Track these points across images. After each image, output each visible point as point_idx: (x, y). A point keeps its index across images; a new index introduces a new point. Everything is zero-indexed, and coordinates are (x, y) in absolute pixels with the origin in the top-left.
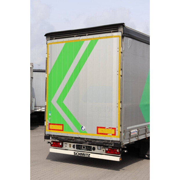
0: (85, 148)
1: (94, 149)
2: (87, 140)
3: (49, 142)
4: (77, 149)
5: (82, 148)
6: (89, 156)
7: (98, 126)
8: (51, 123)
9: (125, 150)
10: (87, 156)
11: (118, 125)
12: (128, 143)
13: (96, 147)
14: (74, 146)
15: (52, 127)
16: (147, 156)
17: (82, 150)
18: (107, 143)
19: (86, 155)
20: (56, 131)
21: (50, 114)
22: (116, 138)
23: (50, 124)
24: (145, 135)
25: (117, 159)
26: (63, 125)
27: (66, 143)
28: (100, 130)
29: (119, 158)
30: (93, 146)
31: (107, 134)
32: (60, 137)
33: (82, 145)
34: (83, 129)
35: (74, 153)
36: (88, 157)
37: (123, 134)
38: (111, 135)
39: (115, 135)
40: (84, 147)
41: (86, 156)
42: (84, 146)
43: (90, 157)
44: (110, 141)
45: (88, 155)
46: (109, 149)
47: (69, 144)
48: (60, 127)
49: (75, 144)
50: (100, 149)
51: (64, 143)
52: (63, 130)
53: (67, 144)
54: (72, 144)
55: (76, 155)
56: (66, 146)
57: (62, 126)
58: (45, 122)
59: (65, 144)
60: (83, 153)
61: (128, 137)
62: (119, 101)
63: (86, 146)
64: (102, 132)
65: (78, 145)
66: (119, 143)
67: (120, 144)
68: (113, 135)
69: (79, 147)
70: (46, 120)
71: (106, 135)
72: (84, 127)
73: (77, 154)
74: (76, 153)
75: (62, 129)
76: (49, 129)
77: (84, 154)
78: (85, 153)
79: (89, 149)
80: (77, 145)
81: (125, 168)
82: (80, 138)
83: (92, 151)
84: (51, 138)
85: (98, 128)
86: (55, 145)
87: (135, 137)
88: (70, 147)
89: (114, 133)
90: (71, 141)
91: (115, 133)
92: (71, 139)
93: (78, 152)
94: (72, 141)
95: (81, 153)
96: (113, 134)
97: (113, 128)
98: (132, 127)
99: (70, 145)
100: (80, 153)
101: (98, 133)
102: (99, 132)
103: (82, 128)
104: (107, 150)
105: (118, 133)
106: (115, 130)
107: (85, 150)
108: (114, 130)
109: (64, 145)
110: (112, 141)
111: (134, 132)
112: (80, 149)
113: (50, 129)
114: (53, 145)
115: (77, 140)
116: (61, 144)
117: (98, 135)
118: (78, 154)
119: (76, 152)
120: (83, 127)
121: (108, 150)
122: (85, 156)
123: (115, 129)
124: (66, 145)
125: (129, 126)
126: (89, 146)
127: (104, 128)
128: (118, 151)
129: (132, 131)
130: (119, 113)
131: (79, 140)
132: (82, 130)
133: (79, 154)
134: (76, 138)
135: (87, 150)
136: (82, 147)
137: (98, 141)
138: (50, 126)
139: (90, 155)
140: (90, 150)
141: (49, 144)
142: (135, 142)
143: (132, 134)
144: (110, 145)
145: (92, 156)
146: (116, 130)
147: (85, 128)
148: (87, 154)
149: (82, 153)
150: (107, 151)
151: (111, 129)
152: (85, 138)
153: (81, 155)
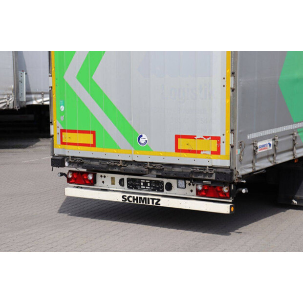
0: (149, 185)
1: (169, 187)
2: (151, 167)
3: (62, 174)
4: (129, 187)
5: (141, 186)
6: (156, 203)
7: (178, 134)
8: (67, 128)
9: (243, 188)
10: (153, 203)
11: (226, 130)
12: (250, 171)
13: (174, 182)
14: (121, 182)
15: (67, 137)
16: (295, 202)
17: (141, 190)
18: (200, 173)
19: (151, 201)
20: (79, 148)
21: (62, 108)
22: (221, 161)
23: (62, 131)
24: (291, 153)
25: (224, 208)
26: (94, 133)
27: (103, 174)
28: (183, 144)
29: (229, 205)
30: (165, 181)
31: (199, 152)
32: (88, 162)
33: (140, 180)
34: (142, 141)
35: (123, 197)
36: (155, 205)
37: (238, 151)
38: (210, 153)
39: (218, 152)
40: (145, 184)
41: (151, 204)
42: (145, 180)
43: (161, 205)
44: (206, 167)
45: (155, 201)
46: (204, 186)
47: (109, 176)
48: (88, 139)
49: (126, 177)
50: (183, 186)
51: (99, 175)
52: (94, 145)
53: (105, 177)
54: (118, 177)
55: (127, 201)
56: (103, 182)
57: (91, 135)
58: (52, 127)
59: (101, 176)
60: (143, 197)
61: (251, 157)
62: (229, 71)
63: (151, 181)
64: (187, 148)
65: (132, 179)
66: (228, 172)
67: (232, 174)
68: (213, 153)
69: (133, 184)
70: (55, 122)
71: (198, 155)
72: (144, 136)
73: (129, 201)
74: (126, 198)
75: (92, 142)
76: (62, 143)
77: (145, 198)
78: (147, 197)
79: (157, 187)
80: (128, 180)
81: (243, 229)
82: (134, 161)
83: (166, 193)
84: (66, 164)
85: (177, 137)
86: (77, 179)
87: (268, 157)
88: (113, 183)
89: (216, 150)
90: (114, 170)
91: (219, 148)
92: (115, 166)
93: (132, 195)
94: (117, 170)
95: (139, 196)
96: (213, 150)
97: (213, 138)
98: (261, 134)
99: (113, 179)
100: (136, 196)
101: (177, 150)
102: (180, 147)
103: (141, 139)
104: (200, 188)
105: (225, 149)
106: (219, 143)
107: (149, 190)
108: (216, 141)
109: (99, 180)
110: (211, 167)
111: (265, 145)
112: (136, 189)
113: (65, 144)
114: (73, 181)
115: (129, 166)
116: (90, 177)
117: (178, 154)
118: (131, 199)
119: (128, 195)
120: (141, 136)
121: (203, 189)
122: (149, 203)
123: (218, 139)
124: (105, 180)
125: (252, 132)
126: (159, 181)
127: (193, 137)
128: (225, 190)
129: (259, 144)
130: (228, 101)
131: (133, 167)
132: (140, 143)
133: (134, 200)
134: (125, 162)
135: (153, 190)
136: (142, 184)
137: (177, 169)
138: (63, 136)
139: (159, 200)
140: (159, 191)
141: (64, 178)
142: (267, 169)
143: (258, 151)
144: (207, 178)
145: (165, 203)
146: (221, 142)
147: (147, 139)
148: (153, 200)
149: (141, 198)
150: (200, 191)
151: (208, 139)
152: (147, 163)
153: (140, 202)
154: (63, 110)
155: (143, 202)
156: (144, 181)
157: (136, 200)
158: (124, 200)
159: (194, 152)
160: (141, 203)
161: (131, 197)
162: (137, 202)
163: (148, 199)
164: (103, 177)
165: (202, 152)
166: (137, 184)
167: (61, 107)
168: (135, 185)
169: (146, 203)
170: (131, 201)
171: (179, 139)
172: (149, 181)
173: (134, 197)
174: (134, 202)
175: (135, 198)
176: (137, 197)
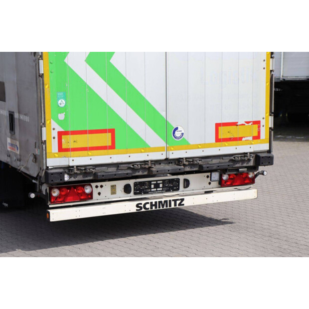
0: (161, 185)
1: (187, 183)
5: (151, 188)
6: (180, 204)
7: (219, 122)
8: (70, 129)
10: (175, 205)
11: (266, 113)
15: (68, 142)
17: (152, 194)
19: (173, 203)
20: (90, 153)
21: (62, 102)
23: (62, 134)
26: (112, 131)
27: (99, 184)
28: (224, 133)
31: (240, 139)
33: (150, 182)
34: (178, 134)
35: (137, 206)
38: (251, 138)
39: (257, 137)
40: (157, 186)
41: (173, 206)
42: (157, 181)
45: (178, 202)
51: (93, 185)
53: (101, 186)
55: (143, 210)
56: (99, 194)
59: (97, 187)
63: (163, 181)
65: (140, 183)
68: (255, 138)
69: (141, 189)
70: (47, 122)
71: (239, 142)
72: (180, 128)
73: (145, 208)
74: (142, 206)
75: (110, 144)
76: (62, 150)
77: (166, 202)
79: (172, 186)
80: (135, 184)
85: (218, 125)
88: (114, 193)
89: (256, 134)
91: (259, 133)
93: (149, 201)
94: (140, 173)
96: (254, 135)
99: (113, 187)
101: (218, 140)
102: (221, 136)
103: (176, 132)
105: (265, 134)
106: (259, 127)
107: (162, 192)
108: (256, 126)
112: (146, 193)
115: (158, 167)
117: (219, 144)
118: (148, 206)
120: (177, 129)
122: (170, 206)
123: (257, 123)
124: (103, 191)
127: (235, 124)
130: (268, 84)
131: (162, 167)
132: (175, 138)
133: (152, 205)
135: (168, 191)
136: (153, 186)
138: (63, 140)
140: (174, 190)
146: (261, 126)
147: (183, 132)
148: (175, 201)
149: (160, 202)
151: (250, 124)
152: (182, 159)
153: (159, 207)
154: (63, 105)
155: (163, 206)
156: (155, 182)
157: (154, 205)
158: (139, 209)
159: (235, 139)
160: (161, 208)
161: (148, 203)
162: (156, 208)
163: (170, 201)
164: (99, 187)
165: (243, 139)
166: (146, 187)
167: (60, 102)
168: (143, 190)
169: (167, 206)
170: (148, 209)
171: (220, 128)
172: (161, 182)
173: (151, 203)
174: (151, 208)
175: (154, 203)
176: (156, 202)
